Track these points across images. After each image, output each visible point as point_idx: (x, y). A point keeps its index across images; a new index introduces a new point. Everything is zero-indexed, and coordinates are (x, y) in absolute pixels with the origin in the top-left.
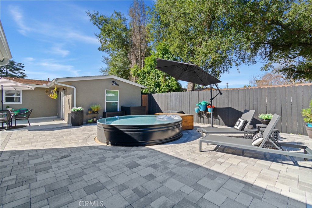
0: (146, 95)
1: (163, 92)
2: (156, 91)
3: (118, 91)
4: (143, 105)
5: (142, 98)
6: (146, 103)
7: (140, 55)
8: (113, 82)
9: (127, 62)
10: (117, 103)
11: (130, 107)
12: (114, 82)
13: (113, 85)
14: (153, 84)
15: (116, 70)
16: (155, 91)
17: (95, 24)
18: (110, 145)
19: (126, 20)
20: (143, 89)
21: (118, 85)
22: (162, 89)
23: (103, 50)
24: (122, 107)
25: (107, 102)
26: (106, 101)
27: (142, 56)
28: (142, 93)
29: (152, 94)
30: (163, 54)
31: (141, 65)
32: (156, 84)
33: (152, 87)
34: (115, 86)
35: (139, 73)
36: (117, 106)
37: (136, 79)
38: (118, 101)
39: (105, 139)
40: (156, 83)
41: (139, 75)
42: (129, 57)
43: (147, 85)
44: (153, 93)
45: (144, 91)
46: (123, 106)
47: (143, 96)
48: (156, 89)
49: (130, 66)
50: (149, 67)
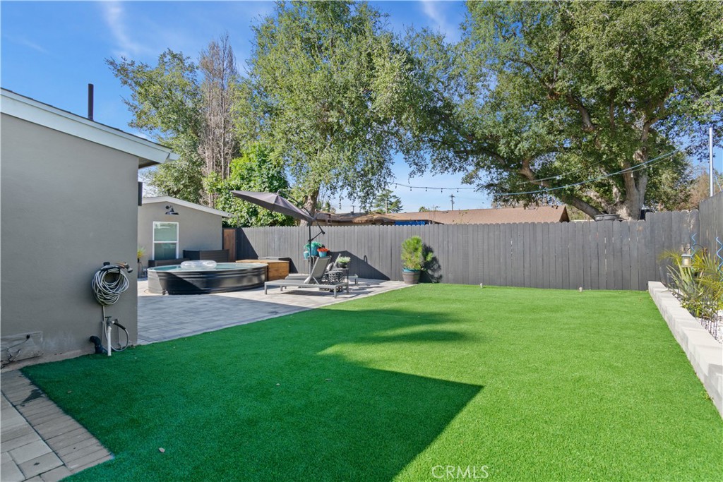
0: (231, 230)
1: (262, 225)
2: (251, 222)
3: (178, 223)
4: (226, 248)
5: (225, 235)
6: (231, 245)
7: (223, 152)
8: (167, 208)
9: (197, 161)
10: (175, 244)
11: (198, 252)
12: (169, 208)
13: (167, 213)
14: (245, 210)
15: (172, 176)
16: (248, 222)
17: (125, 83)
18: (167, 295)
19: (196, 70)
20: (227, 218)
21: (177, 214)
22: (260, 220)
23: (142, 127)
24: (184, 251)
25: (155, 244)
26: (154, 242)
27: (227, 154)
28: (225, 225)
29: (243, 229)
30: (260, 162)
31: (225, 172)
32: (251, 210)
33: (245, 214)
34: (171, 215)
35: (220, 187)
36: (175, 249)
37: (214, 198)
38: (177, 242)
39: (160, 288)
40: (251, 208)
41: (219, 190)
42: (200, 151)
43: (235, 210)
44: (245, 226)
45: (229, 222)
46: (186, 250)
47: (226, 231)
48: (251, 219)
49: (203, 169)
50: (239, 178)
